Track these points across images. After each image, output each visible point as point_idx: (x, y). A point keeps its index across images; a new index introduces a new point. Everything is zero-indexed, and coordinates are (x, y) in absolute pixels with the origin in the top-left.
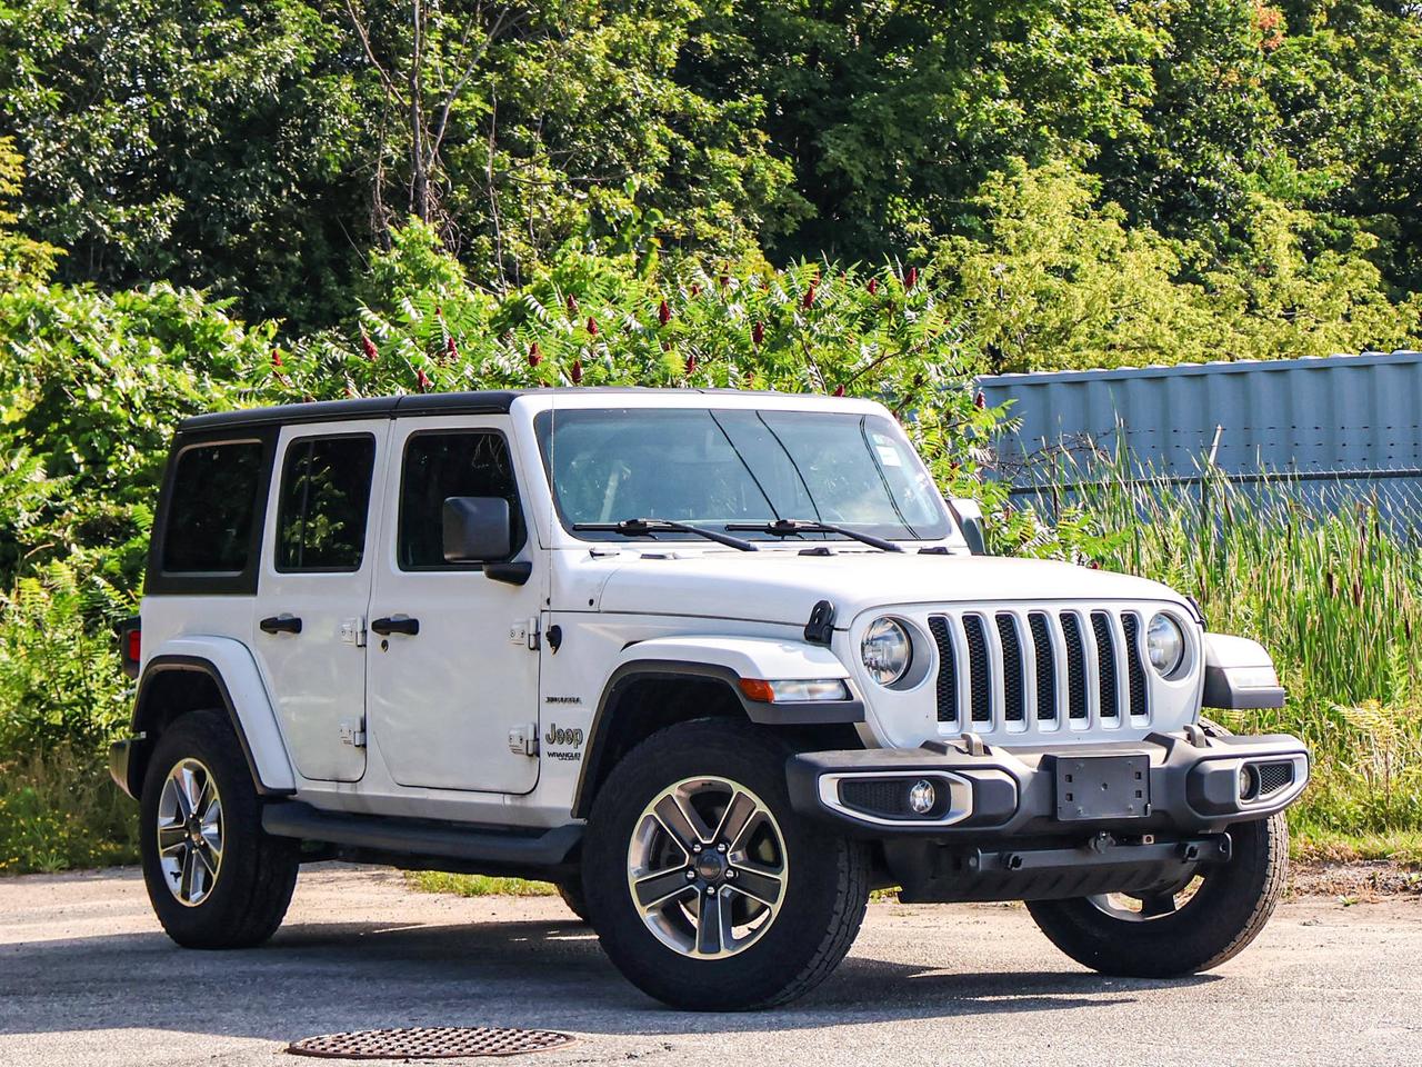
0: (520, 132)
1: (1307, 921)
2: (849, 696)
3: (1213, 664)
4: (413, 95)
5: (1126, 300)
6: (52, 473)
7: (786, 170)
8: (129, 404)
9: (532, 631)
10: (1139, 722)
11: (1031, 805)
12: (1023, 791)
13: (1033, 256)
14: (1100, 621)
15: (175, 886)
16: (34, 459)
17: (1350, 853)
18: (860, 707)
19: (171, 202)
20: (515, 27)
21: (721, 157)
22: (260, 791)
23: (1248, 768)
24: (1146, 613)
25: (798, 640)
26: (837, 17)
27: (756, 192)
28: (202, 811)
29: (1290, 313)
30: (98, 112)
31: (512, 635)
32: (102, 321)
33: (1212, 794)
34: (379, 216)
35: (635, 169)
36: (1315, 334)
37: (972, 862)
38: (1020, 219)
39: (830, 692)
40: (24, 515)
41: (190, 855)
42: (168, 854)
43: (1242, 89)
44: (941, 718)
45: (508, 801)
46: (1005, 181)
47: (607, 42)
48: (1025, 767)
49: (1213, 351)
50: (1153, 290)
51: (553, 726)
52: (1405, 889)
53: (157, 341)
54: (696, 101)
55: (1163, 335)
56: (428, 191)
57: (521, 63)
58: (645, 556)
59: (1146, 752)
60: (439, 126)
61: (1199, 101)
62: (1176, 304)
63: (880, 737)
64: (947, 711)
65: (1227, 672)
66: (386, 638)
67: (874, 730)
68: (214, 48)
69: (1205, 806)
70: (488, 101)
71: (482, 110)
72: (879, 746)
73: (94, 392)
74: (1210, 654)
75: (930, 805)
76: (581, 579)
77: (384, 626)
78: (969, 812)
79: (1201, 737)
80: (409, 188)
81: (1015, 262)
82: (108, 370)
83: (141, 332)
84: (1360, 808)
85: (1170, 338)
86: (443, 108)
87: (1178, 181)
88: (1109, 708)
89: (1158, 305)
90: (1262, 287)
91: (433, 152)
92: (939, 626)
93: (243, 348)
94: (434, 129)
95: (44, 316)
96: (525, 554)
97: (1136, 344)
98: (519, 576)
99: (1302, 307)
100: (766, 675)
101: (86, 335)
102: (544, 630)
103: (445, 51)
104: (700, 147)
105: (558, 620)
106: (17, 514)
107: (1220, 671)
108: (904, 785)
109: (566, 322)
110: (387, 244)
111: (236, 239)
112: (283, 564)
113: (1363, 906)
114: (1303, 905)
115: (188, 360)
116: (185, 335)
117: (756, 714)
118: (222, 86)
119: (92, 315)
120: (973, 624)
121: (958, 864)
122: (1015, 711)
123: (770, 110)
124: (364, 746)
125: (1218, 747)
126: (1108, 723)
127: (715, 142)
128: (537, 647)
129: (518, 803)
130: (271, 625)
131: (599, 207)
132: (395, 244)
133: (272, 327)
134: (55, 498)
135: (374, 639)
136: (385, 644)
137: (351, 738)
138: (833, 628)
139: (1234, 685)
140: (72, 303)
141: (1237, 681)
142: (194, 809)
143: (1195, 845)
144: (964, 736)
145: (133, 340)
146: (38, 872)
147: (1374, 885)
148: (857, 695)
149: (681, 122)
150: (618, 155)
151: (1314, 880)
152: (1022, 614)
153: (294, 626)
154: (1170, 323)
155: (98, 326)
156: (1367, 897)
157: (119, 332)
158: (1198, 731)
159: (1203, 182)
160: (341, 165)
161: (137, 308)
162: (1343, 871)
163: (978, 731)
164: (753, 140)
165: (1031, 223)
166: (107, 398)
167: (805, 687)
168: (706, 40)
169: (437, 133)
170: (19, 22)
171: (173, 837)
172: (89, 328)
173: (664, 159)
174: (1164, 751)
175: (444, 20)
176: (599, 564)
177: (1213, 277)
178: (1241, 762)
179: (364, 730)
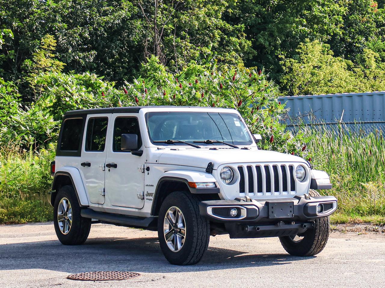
0: (183, 33)
1: (347, 239)
2: (216, 186)
3: (313, 178)
4: (155, 24)
5: (334, 75)
6: (55, 120)
7: (250, 43)
8: (77, 102)
9: (143, 168)
10: (293, 193)
11: (262, 215)
12: (260, 211)
13: (310, 64)
14: (283, 167)
15: (61, 229)
16: (51, 116)
17: (361, 221)
18: (219, 189)
19: (93, 52)
20: (181, 7)
21: (234, 39)
22: (80, 206)
23: (320, 205)
24: (295, 165)
25: (204, 172)
26: (264, 5)
27: (243, 48)
28: (67, 211)
29: (375, 78)
30: (76, 29)
31: (138, 169)
32: (71, 82)
33: (310, 212)
34: (146, 54)
35: (212, 42)
36: (381, 83)
37: (246, 229)
38: (307, 55)
39: (211, 186)
40: (48, 130)
41: (65, 222)
42: (60, 221)
43: (368, 22)
44: (240, 192)
45: (137, 210)
46: (304, 45)
47: (204, 12)
48: (261, 205)
49: (355, 88)
50: (340, 73)
51: (147, 192)
52: (374, 231)
53: (85, 87)
54: (228, 25)
55: (343, 83)
56: (158, 48)
57: (182, 17)
58: (171, 149)
59: (293, 201)
60: (161, 32)
61: (356, 25)
62: (346, 76)
63: (224, 197)
64: (242, 190)
65: (317, 180)
66: (110, 169)
67: (223, 195)
68: (105, 14)
69: (308, 215)
70: (174, 26)
71: (172, 28)
72: (224, 199)
73: (67, 99)
74: (313, 176)
75: (236, 214)
76: (155, 155)
77: (109, 166)
78: (246, 216)
79: (308, 197)
80: (154, 47)
81: (306, 65)
82: (72, 94)
83: (80, 84)
84: (368, 208)
85: (344, 84)
86: (162, 28)
87: (351, 44)
88: (285, 189)
89: (341, 76)
90: (368, 72)
91: (160, 38)
92: (241, 169)
93: (106, 88)
94: (160, 32)
95: (56, 80)
96: (141, 149)
97: (336, 86)
98: (140, 154)
99: (378, 77)
100: (195, 181)
101: (66, 85)
102: (145, 168)
103: (162, 13)
104: (228, 37)
105: (149, 165)
106: (47, 130)
107: (315, 180)
108: (230, 209)
109: (174, 85)
110: (146, 62)
111: (111, 60)
112: (87, 149)
113: (363, 235)
114: (348, 235)
115: (92, 91)
116: (91, 85)
117: (192, 191)
118: (107, 23)
119: (69, 80)
120: (249, 168)
121: (243, 229)
122: (260, 190)
123: (246, 28)
124: (104, 195)
125: (313, 200)
126: (285, 193)
127: (232, 36)
128: (144, 172)
129: (139, 211)
130: (83, 164)
131: (202, 51)
132: (148, 62)
133: (114, 83)
134: (56, 126)
135: (107, 169)
136: (109, 170)
137: (101, 193)
138: (213, 169)
139: (318, 184)
140: (64, 77)
141: (319, 182)
142: (66, 210)
143: (306, 224)
144: (245, 197)
145: (78, 87)
146: (39, 222)
147: (366, 230)
148: (218, 186)
149: (224, 30)
150: (207, 39)
151: (351, 228)
152: (262, 166)
153: (89, 165)
154: (344, 81)
155: (70, 83)
156: (364, 233)
157: (75, 84)
158: (307, 195)
159: (357, 45)
160: (137, 42)
161: (80, 78)
162: (359, 226)
163: (250, 195)
164: (242, 35)
165: (310, 55)
166: (71, 101)
167: (205, 184)
168: (230, 10)
169: (161, 33)
170: (57, 7)
171: (61, 217)
172: (67, 83)
173: (219, 39)
174: (298, 201)
175: (163, 6)
176: (160, 151)
177: (355, 69)
178: (318, 203)
179: (104, 191)
